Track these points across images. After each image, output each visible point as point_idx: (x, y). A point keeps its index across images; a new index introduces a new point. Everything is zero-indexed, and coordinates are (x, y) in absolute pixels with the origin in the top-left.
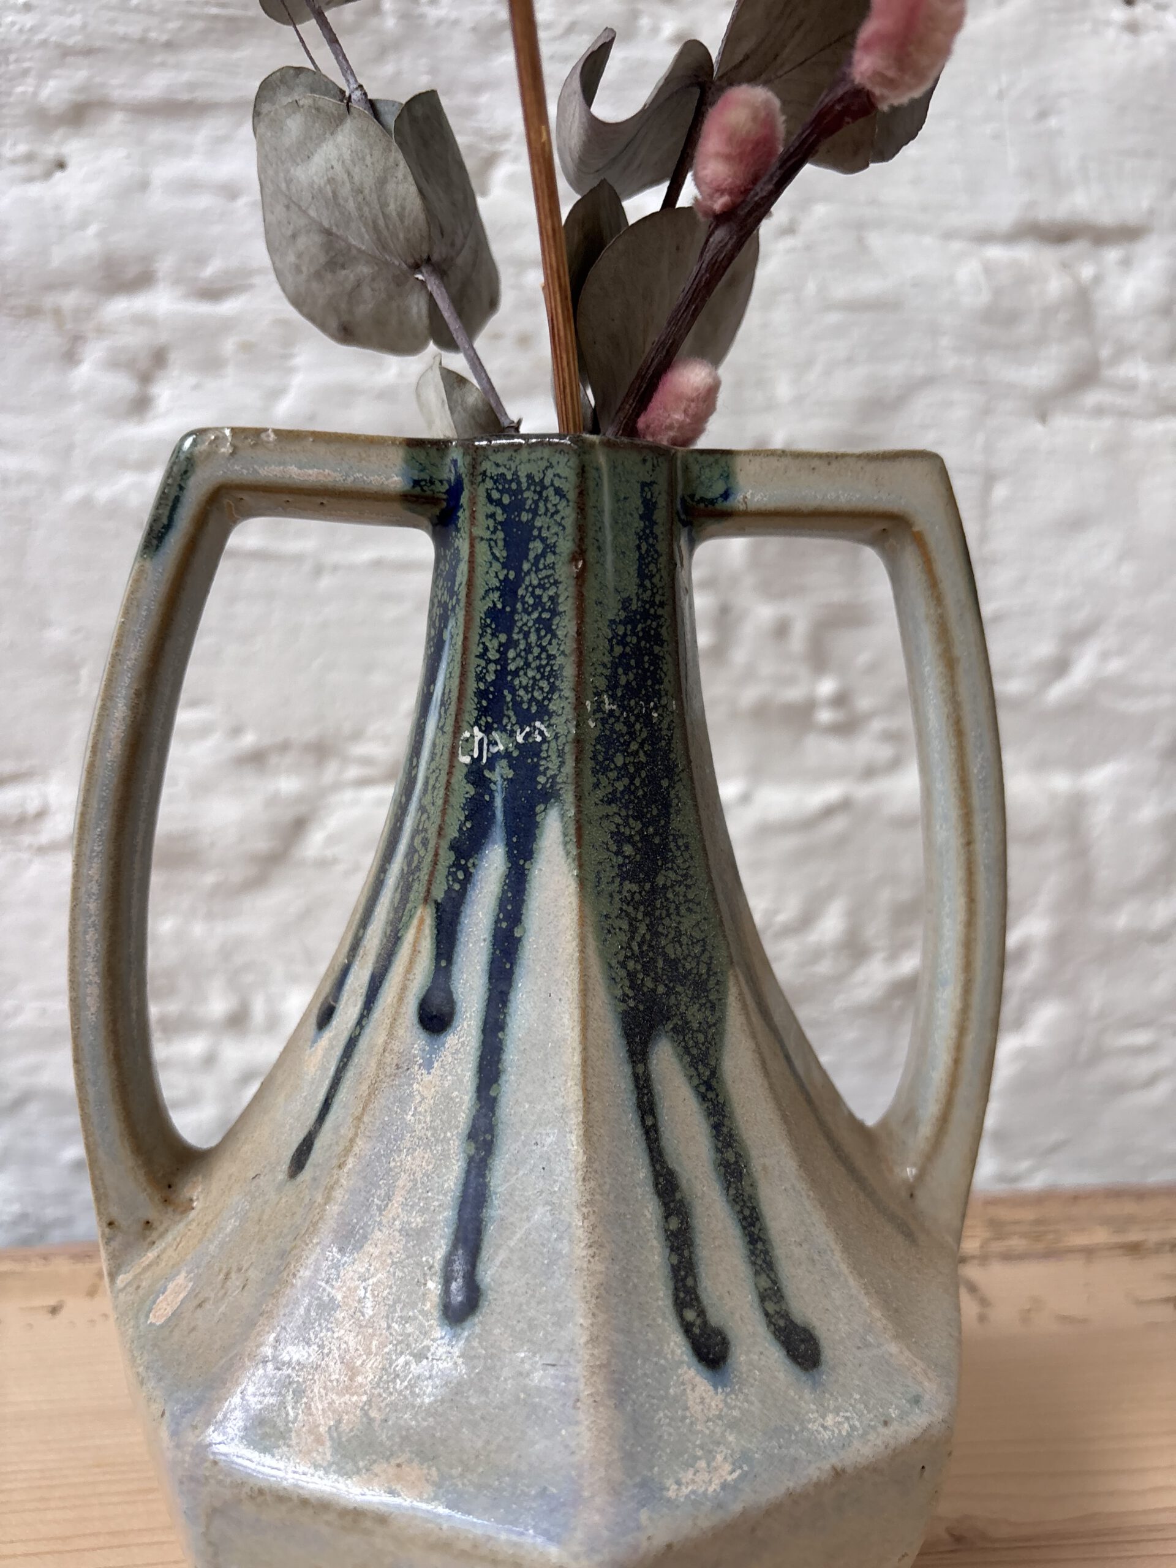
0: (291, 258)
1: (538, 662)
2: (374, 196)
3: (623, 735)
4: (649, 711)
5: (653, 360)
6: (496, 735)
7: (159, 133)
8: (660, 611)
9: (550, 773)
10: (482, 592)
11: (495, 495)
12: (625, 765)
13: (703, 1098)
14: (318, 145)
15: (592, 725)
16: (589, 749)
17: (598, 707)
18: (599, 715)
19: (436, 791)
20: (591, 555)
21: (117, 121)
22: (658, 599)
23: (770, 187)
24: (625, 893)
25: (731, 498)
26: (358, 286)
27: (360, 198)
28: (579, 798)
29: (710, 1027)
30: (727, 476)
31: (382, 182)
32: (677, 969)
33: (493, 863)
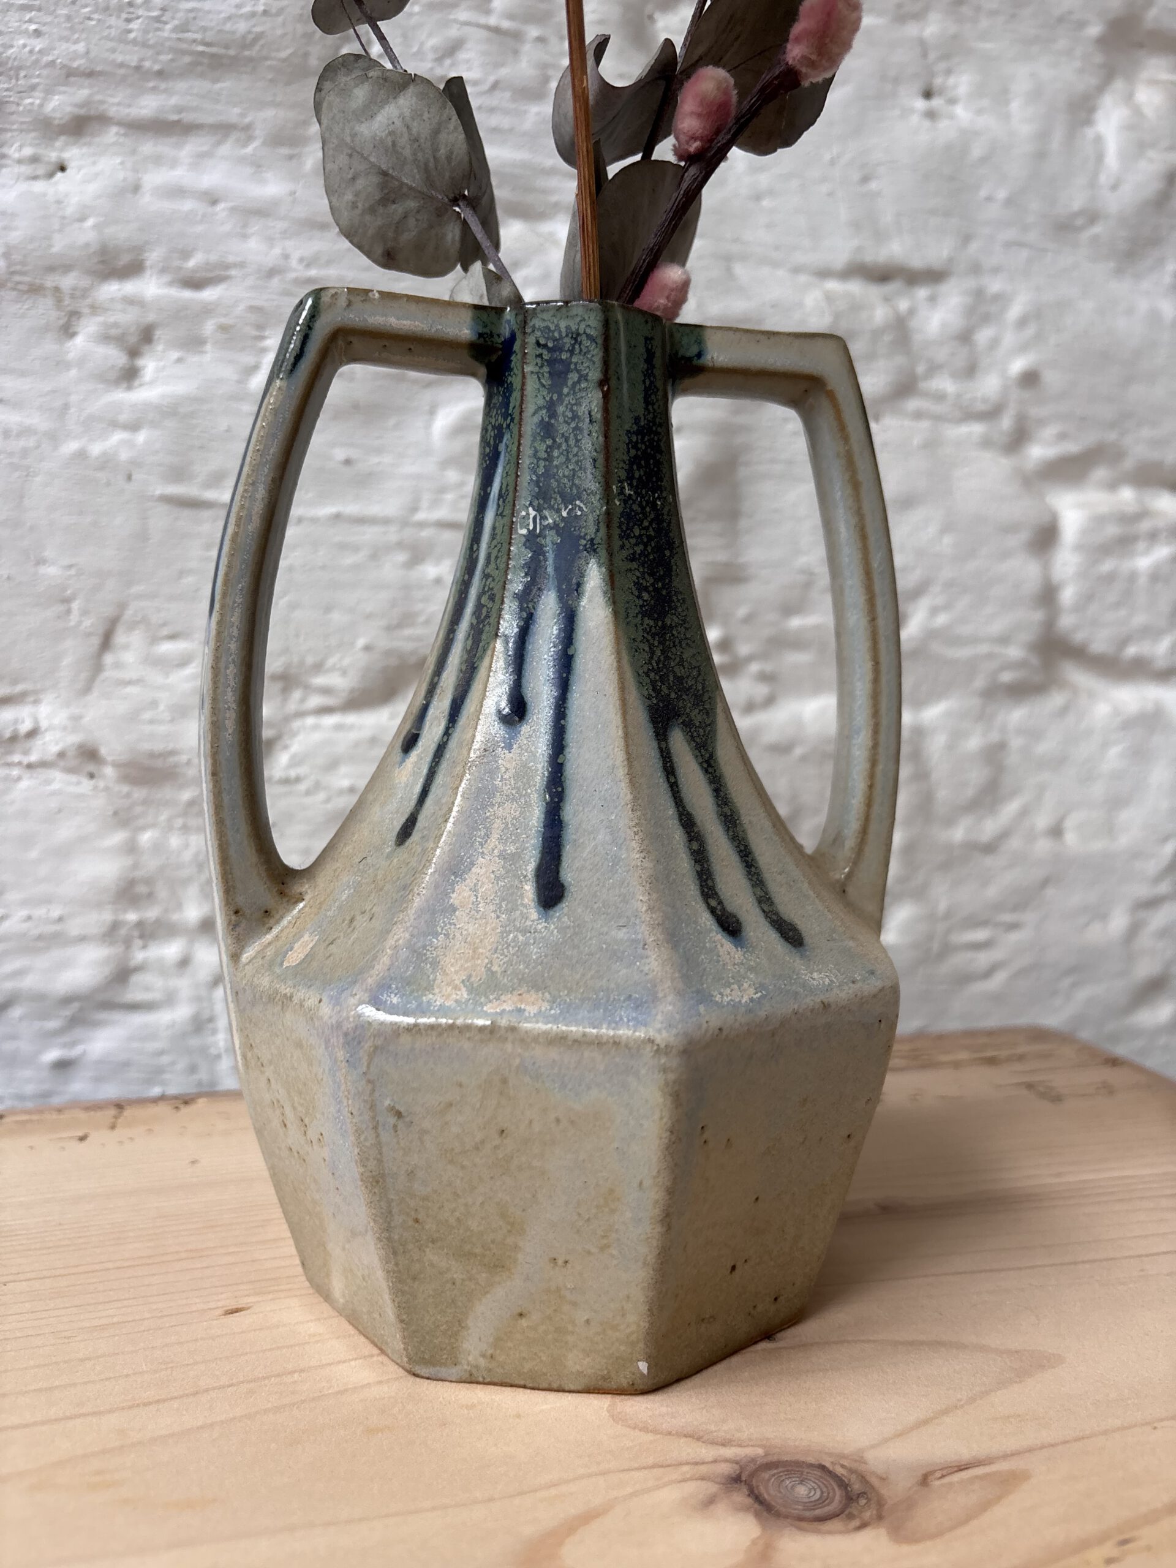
0: (349, 197)
1: (576, 458)
2: (428, 144)
3: (637, 514)
4: (655, 500)
5: (644, 261)
6: (546, 513)
7: (148, 147)
8: (659, 430)
9: (588, 537)
11: (542, 341)
12: (640, 536)
13: (706, 771)
14: (382, 107)
15: (618, 503)
16: (615, 524)
17: (621, 491)
18: (622, 497)
19: (499, 560)
20: (613, 382)
21: (112, 134)
22: (658, 420)
23: (729, 136)
24: (645, 626)
25: (702, 358)
26: (405, 217)
27: (416, 146)
28: (611, 554)
29: (707, 726)
30: (700, 342)
31: (436, 132)
32: (682, 683)
33: (549, 605)
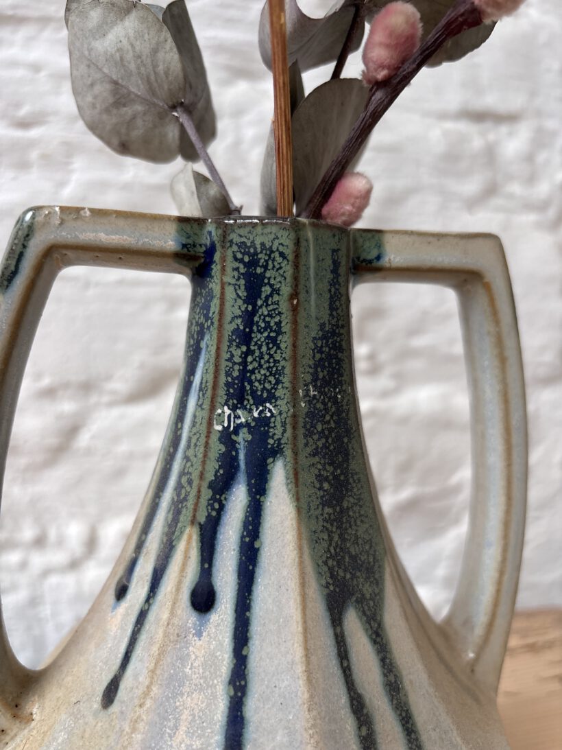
1: (267, 364)
2: (149, 61)
3: (321, 411)
4: (336, 394)
5: (333, 171)
6: (239, 412)
8: (342, 331)
9: (276, 437)
10: (230, 319)
11: (239, 256)
12: (323, 430)
13: (375, 642)
14: (112, 27)
15: (303, 405)
16: (301, 424)
17: (307, 394)
18: (307, 399)
19: (197, 448)
20: (302, 296)
22: (340, 323)
24: (325, 515)
25: (381, 260)
26: (134, 118)
27: (139, 61)
28: (296, 454)
29: (376, 596)
30: (379, 245)
31: (155, 51)
32: (356, 561)
33: (239, 498)
